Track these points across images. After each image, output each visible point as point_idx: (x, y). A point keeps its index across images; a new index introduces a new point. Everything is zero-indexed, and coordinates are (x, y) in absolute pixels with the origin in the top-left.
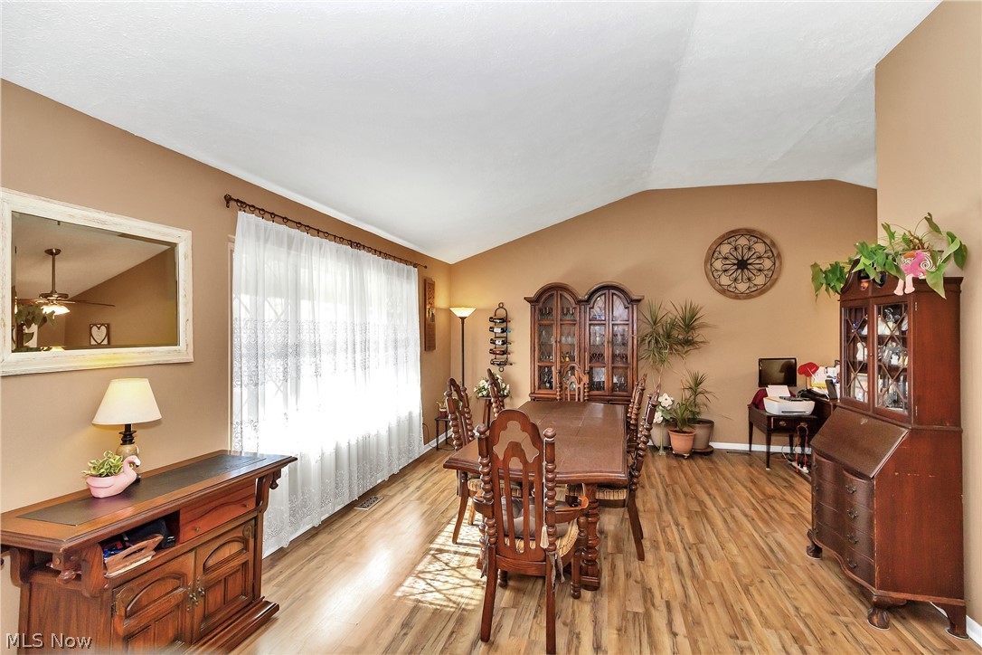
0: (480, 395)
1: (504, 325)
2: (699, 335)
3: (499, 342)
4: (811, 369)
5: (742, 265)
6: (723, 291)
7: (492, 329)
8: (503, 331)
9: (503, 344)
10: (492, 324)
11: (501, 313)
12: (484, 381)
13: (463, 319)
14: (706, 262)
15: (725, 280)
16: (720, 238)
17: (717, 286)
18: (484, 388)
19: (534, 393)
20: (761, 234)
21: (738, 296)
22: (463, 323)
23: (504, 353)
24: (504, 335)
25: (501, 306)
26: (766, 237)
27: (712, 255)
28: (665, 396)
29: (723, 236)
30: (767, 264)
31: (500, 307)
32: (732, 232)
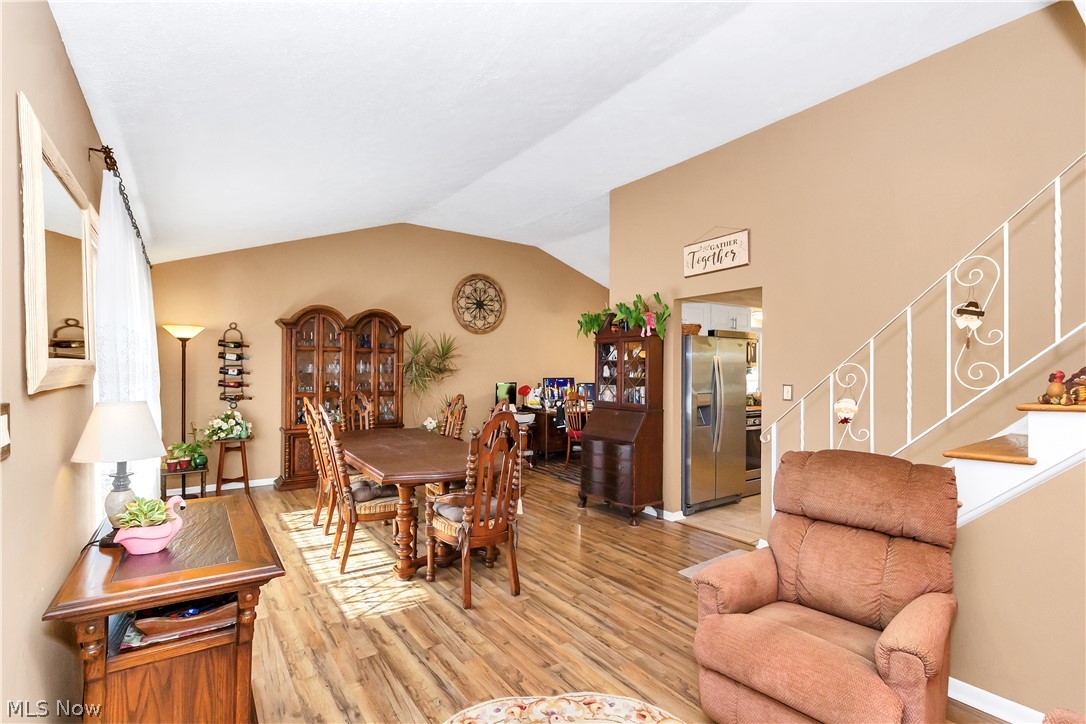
0: (215, 438)
1: (238, 351)
2: (451, 363)
3: (233, 372)
4: (525, 391)
5: (480, 305)
6: (466, 327)
7: (222, 356)
8: (240, 357)
9: (238, 374)
10: (221, 349)
11: (233, 336)
12: (219, 420)
13: (184, 341)
14: (453, 300)
15: (467, 317)
16: (464, 280)
17: (462, 322)
18: (220, 428)
19: (290, 429)
20: (493, 281)
21: (476, 332)
22: (184, 347)
23: (240, 385)
24: (239, 363)
25: (234, 327)
26: (498, 285)
27: (458, 294)
28: (430, 419)
29: (467, 278)
30: (497, 306)
31: (232, 328)
32: (473, 276)
